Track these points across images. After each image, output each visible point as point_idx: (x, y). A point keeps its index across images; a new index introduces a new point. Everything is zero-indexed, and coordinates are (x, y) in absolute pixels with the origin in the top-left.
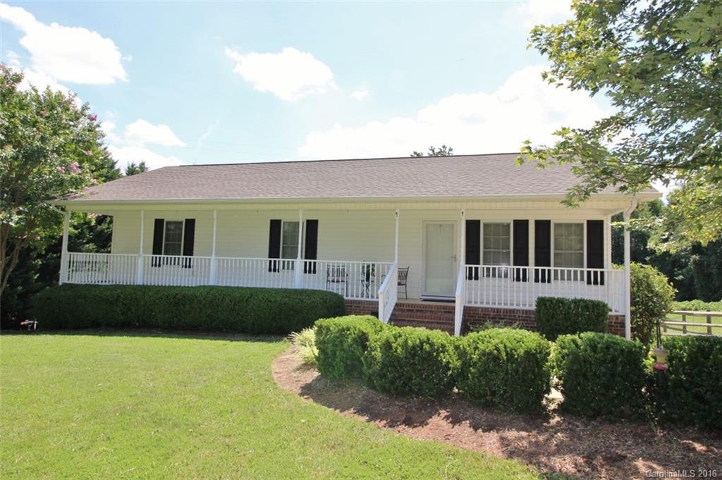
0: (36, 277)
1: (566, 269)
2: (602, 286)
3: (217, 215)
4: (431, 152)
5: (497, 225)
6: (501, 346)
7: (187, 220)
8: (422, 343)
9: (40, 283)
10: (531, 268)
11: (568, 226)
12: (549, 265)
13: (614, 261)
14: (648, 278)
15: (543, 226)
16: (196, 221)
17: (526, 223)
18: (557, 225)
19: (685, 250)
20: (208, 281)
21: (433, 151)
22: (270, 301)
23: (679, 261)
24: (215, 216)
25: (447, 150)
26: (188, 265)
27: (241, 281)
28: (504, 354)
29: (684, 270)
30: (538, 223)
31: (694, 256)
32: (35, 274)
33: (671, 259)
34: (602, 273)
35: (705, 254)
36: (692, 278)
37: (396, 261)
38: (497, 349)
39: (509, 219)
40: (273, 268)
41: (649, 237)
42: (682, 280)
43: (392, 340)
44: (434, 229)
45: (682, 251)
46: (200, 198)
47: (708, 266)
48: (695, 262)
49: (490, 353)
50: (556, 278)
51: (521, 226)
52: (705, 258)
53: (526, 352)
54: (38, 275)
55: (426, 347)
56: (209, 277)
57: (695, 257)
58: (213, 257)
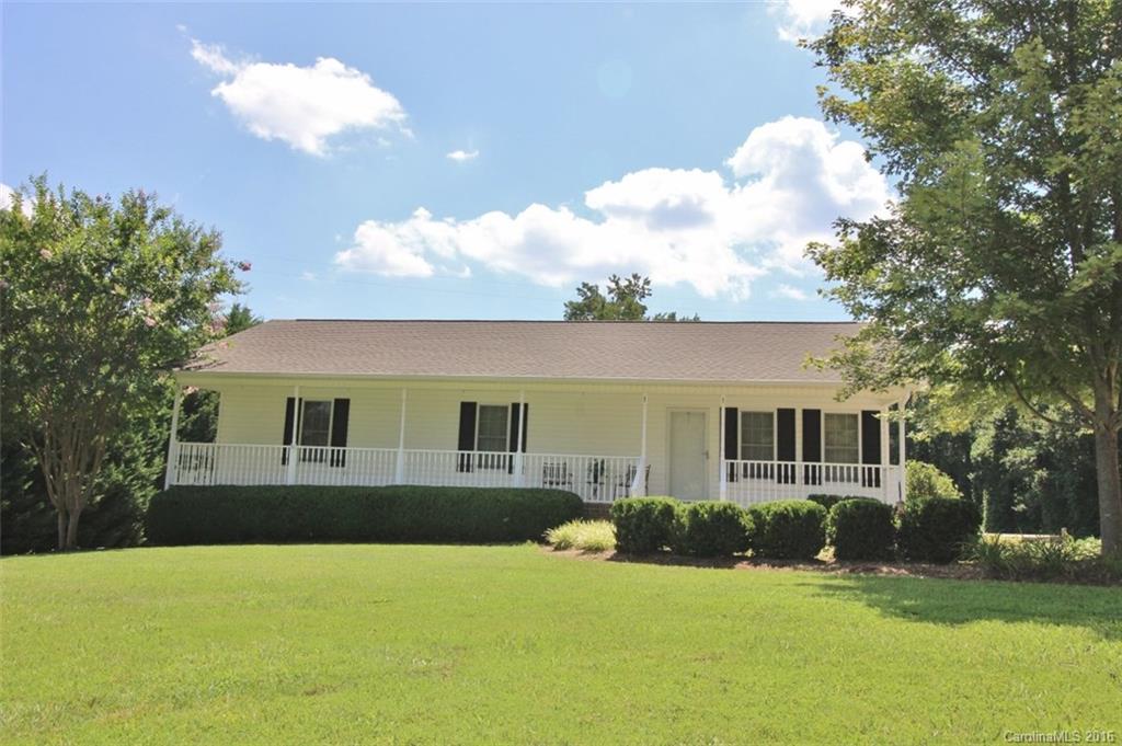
0: (26, 487)
1: (838, 465)
2: (878, 489)
3: (407, 395)
4: (613, 285)
5: (757, 415)
6: (789, 508)
7: (337, 401)
8: (725, 509)
9: (31, 496)
10: (799, 464)
11: (841, 417)
12: (819, 461)
13: (892, 463)
14: (929, 478)
15: (812, 417)
16: (351, 402)
17: (792, 412)
18: (828, 416)
19: (1027, 461)
20: (394, 480)
21: (617, 283)
22: (499, 501)
23: (1021, 481)
24: (404, 396)
25: (641, 283)
26: (339, 461)
27: (441, 480)
28: (792, 514)
29: (1027, 495)
30: (806, 413)
31: (1040, 472)
32: (26, 482)
33: (1008, 476)
34: (877, 470)
35: (1056, 469)
36: (1038, 508)
37: (644, 455)
38: (786, 509)
39: (772, 406)
40: (464, 466)
41: (974, 440)
42: (1024, 511)
43: (699, 508)
44: (681, 418)
45: (1022, 463)
46: (390, 373)
47: (1062, 487)
48: (1041, 480)
49: (782, 514)
50: (828, 479)
51: (786, 416)
52: (1056, 475)
53: (809, 511)
54: (30, 483)
55: (729, 511)
56: (394, 475)
57: (1042, 473)
58: (401, 450)
